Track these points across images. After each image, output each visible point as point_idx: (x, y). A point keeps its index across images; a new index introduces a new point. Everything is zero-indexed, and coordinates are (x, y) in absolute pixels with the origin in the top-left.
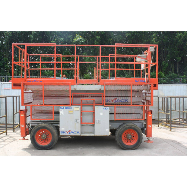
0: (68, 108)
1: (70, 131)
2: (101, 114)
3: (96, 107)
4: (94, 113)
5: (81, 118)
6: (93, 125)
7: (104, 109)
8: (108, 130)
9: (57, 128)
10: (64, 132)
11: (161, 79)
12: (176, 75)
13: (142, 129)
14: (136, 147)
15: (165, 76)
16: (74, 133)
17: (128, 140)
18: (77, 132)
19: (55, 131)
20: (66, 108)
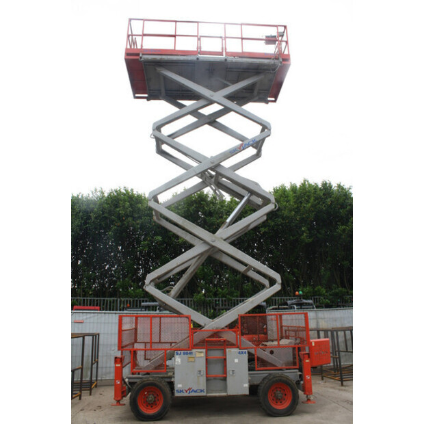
0: (187, 354)
1: (189, 389)
2: (236, 361)
3: (227, 350)
4: (225, 359)
5: (207, 367)
6: (225, 379)
7: (239, 353)
8: (246, 385)
9: (171, 384)
10: (181, 391)
11: (322, 298)
12: (344, 290)
13: (298, 383)
14: (289, 412)
15: (326, 292)
16: (196, 391)
17: (278, 400)
18: (201, 391)
19: (167, 389)
20: (184, 354)
